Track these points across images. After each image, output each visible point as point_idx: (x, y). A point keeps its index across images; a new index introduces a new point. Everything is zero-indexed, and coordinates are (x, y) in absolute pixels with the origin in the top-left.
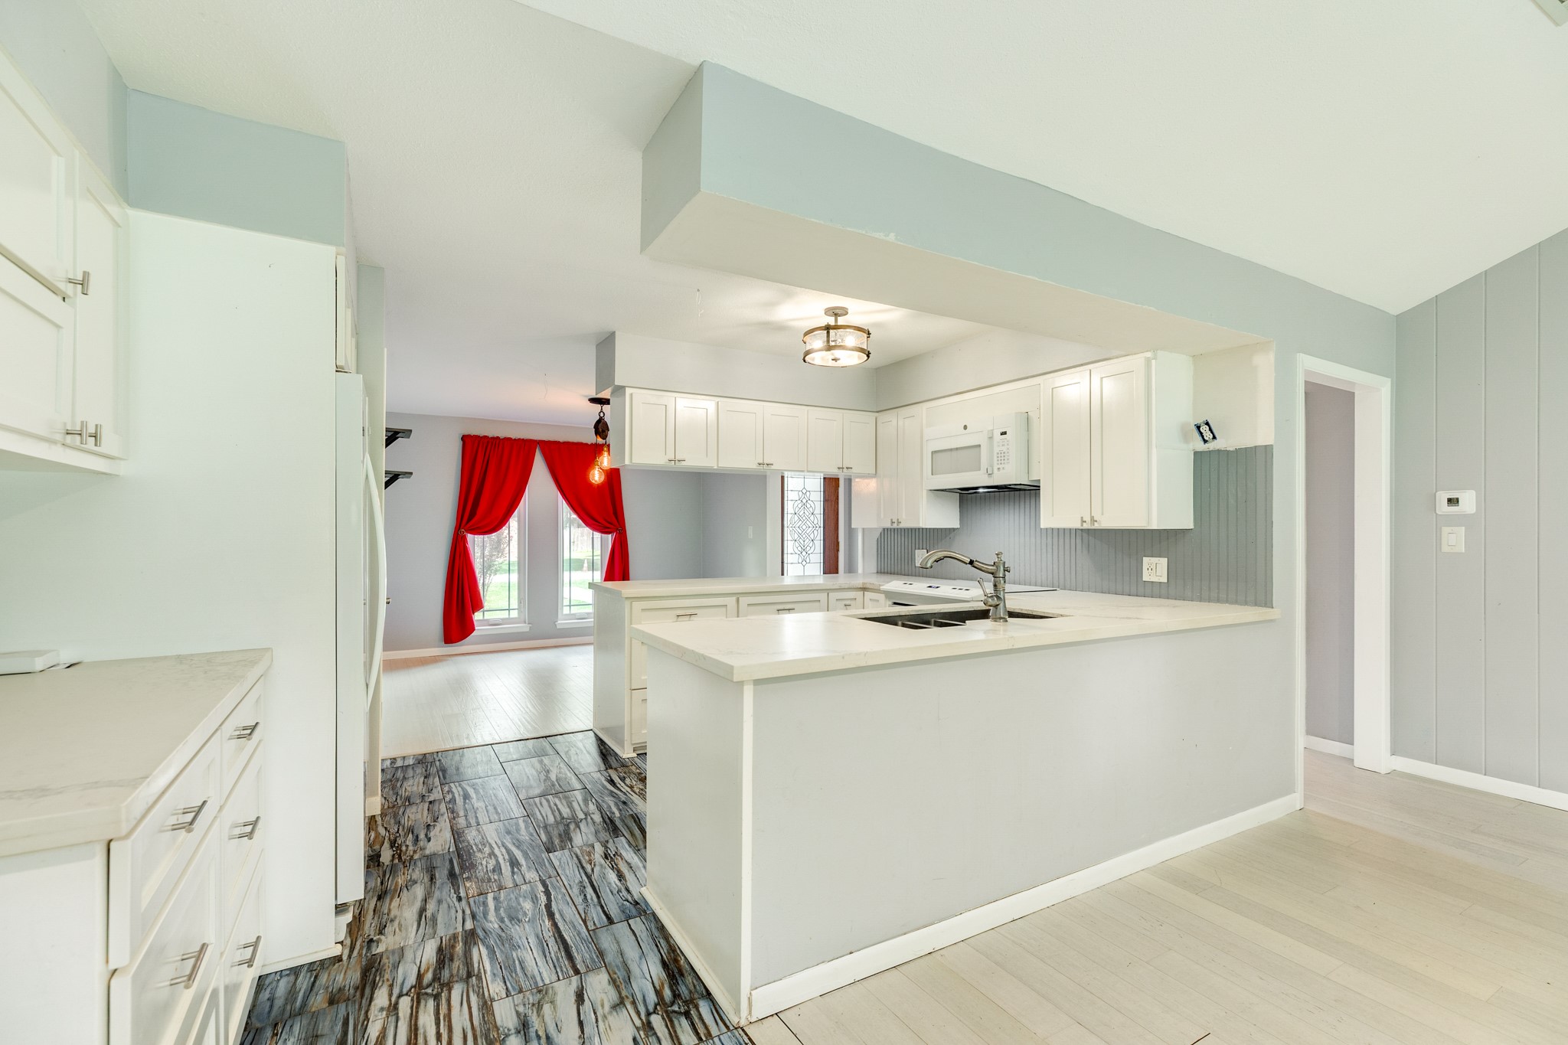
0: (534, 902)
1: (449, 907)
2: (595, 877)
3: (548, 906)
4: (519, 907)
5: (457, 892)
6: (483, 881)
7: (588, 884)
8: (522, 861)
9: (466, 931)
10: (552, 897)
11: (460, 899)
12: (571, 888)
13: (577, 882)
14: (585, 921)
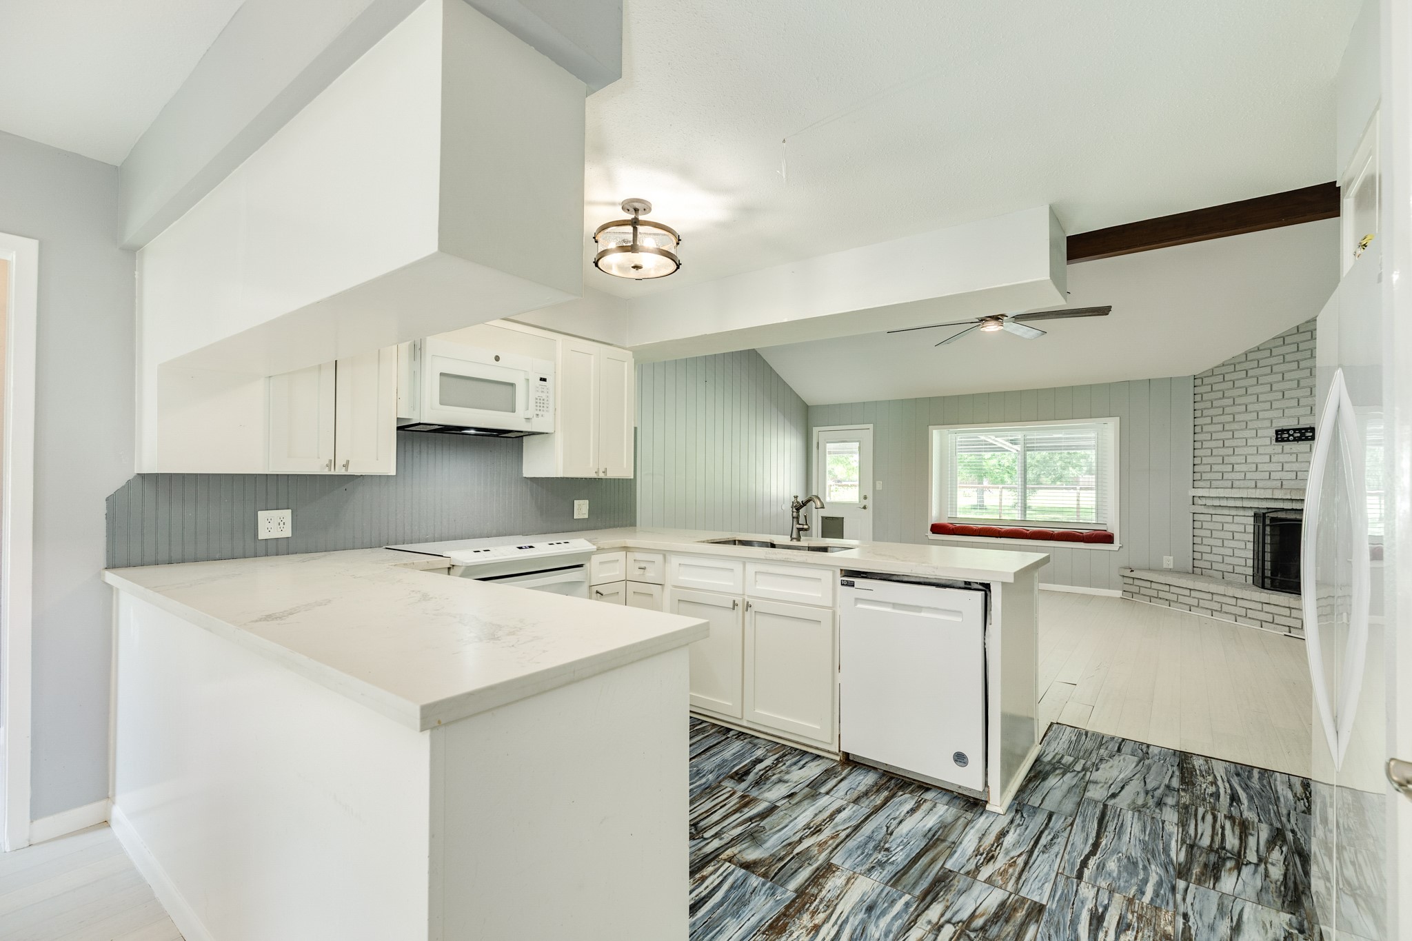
0: (1104, 864)
1: (1201, 915)
2: (1025, 848)
3: (1093, 852)
4: (1121, 869)
5: (1187, 928)
6: (1149, 922)
7: (1039, 846)
8: (1085, 917)
9: (1186, 880)
10: (1082, 858)
11: (1185, 916)
12: (1058, 853)
13: (1046, 855)
14: (1072, 824)
